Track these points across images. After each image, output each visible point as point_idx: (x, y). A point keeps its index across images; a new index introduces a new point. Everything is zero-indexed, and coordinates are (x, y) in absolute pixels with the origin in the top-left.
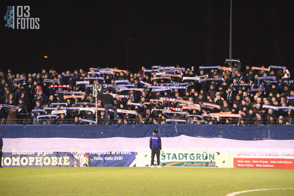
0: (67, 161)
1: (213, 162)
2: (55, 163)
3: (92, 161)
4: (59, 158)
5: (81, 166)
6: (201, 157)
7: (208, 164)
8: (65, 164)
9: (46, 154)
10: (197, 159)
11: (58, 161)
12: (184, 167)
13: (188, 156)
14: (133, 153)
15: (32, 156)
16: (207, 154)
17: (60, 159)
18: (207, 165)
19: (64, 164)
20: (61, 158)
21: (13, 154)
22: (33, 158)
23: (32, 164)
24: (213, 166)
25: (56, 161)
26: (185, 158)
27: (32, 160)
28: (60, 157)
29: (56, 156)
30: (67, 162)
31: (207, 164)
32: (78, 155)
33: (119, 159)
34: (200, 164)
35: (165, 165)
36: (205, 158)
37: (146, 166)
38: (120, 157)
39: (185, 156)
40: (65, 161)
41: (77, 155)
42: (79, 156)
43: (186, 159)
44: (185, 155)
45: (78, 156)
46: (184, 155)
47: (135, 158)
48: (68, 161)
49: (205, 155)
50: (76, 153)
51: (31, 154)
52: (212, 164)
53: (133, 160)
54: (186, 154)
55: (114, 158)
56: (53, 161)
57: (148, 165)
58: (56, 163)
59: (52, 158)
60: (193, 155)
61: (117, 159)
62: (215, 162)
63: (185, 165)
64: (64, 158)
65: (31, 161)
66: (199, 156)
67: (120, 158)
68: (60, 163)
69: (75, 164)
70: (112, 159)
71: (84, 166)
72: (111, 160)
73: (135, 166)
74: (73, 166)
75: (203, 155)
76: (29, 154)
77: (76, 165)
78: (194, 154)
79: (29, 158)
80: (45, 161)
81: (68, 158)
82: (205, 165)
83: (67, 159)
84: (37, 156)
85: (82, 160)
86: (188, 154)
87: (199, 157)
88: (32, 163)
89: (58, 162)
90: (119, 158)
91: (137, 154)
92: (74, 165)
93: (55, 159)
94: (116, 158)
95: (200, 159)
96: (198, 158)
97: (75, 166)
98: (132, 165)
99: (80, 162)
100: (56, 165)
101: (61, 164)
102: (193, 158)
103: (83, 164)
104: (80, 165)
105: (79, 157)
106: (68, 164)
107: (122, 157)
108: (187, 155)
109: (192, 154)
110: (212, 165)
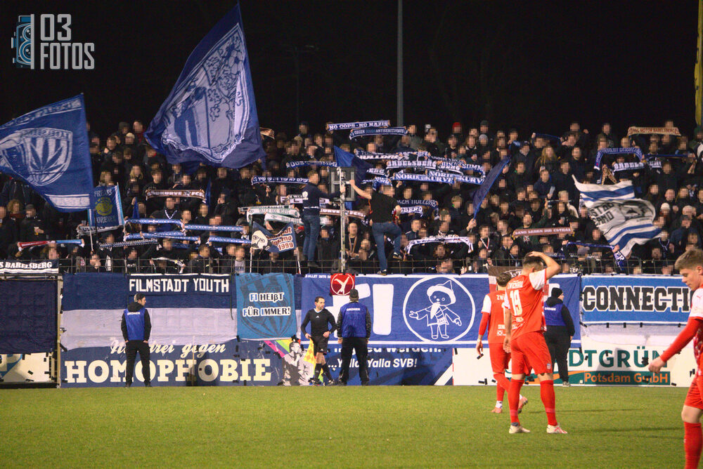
0: (264, 370)
1: (664, 373)
2: (230, 374)
3: (334, 369)
4: (242, 362)
5: (304, 382)
6: (631, 361)
7: (649, 377)
8: (258, 377)
9: (188, 351)
10: (620, 365)
11: (239, 370)
12: (583, 385)
13: (595, 358)
14: (445, 350)
15: (168, 356)
16: (646, 353)
17: (245, 364)
18: (647, 379)
19: (256, 379)
20: (248, 361)
21: (112, 352)
22: (169, 363)
23: (166, 379)
24: (664, 383)
25: (233, 370)
26: (586, 362)
27: (167, 367)
28: (244, 360)
29: (235, 356)
30: (263, 374)
31: (646, 377)
32: (295, 354)
33: (408, 366)
34: (629, 377)
35: (534, 381)
36: (640, 361)
37: (480, 382)
38: (409, 360)
39: (587, 357)
40: (259, 370)
41: (292, 354)
42: (298, 356)
43: (590, 365)
44: (587, 355)
45: (295, 358)
46: (585, 355)
47: (451, 362)
48: (268, 369)
49: (641, 355)
50: (288, 350)
51: (163, 352)
52: (662, 378)
53: (447, 367)
54: (590, 352)
55: (392, 363)
56: (226, 370)
57: (486, 381)
58: (235, 377)
59: (222, 362)
60: (610, 355)
61: (403, 366)
62: (669, 373)
63: (586, 380)
64: (256, 361)
65: (163, 372)
66: (624, 356)
67: (410, 362)
68: (245, 377)
69: (287, 379)
70: (389, 366)
71: (311, 383)
72: (386, 366)
73: (450, 382)
74: (281, 383)
75: (636, 353)
76: (157, 351)
77: (289, 380)
78: (611, 352)
79: (160, 362)
80: (203, 369)
81: (267, 362)
82: (641, 381)
83: (263, 366)
84: (182, 356)
85: (305, 367)
86: (595, 352)
87: (625, 360)
88: (167, 375)
89: (240, 374)
90: (408, 363)
91: (456, 353)
92: (284, 381)
93: (230, 366)
94: (399, 363)
95: (628, 365)
96: (623, 363)
97: (287, 384)
98: (442, 381)
99: (301, 372)
100: (234, 381)
101: (249, 379)
102: (608, 362)
103: (308, 377)
104: (300, 381)
105: (297, 360)
106: (268, 377)
107: (416, 360)
108: (593, 355)
109: (607, 352)
110: (661, 381)
